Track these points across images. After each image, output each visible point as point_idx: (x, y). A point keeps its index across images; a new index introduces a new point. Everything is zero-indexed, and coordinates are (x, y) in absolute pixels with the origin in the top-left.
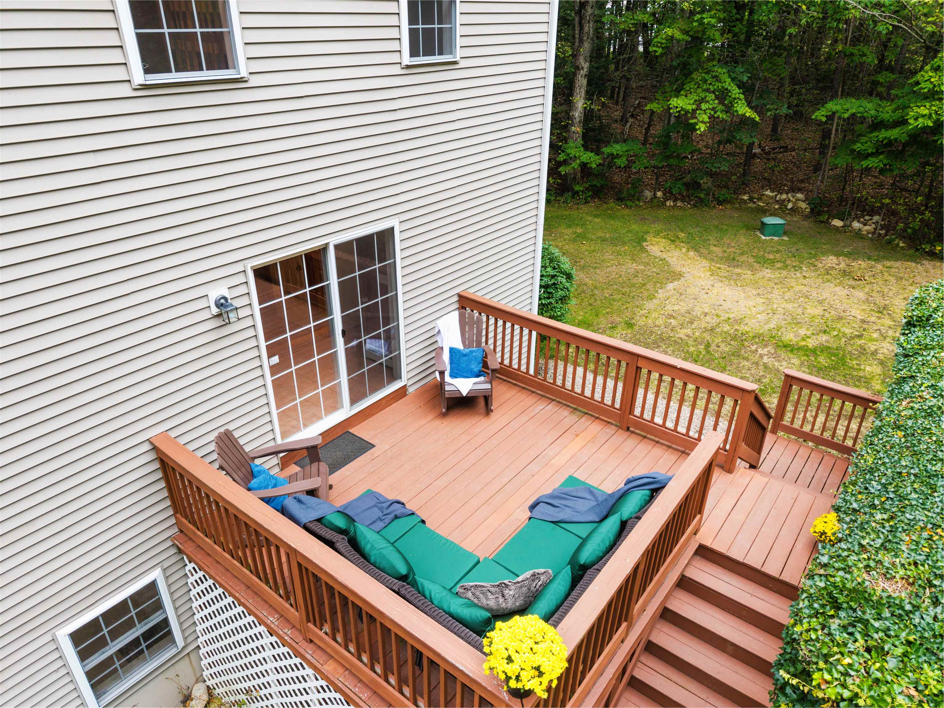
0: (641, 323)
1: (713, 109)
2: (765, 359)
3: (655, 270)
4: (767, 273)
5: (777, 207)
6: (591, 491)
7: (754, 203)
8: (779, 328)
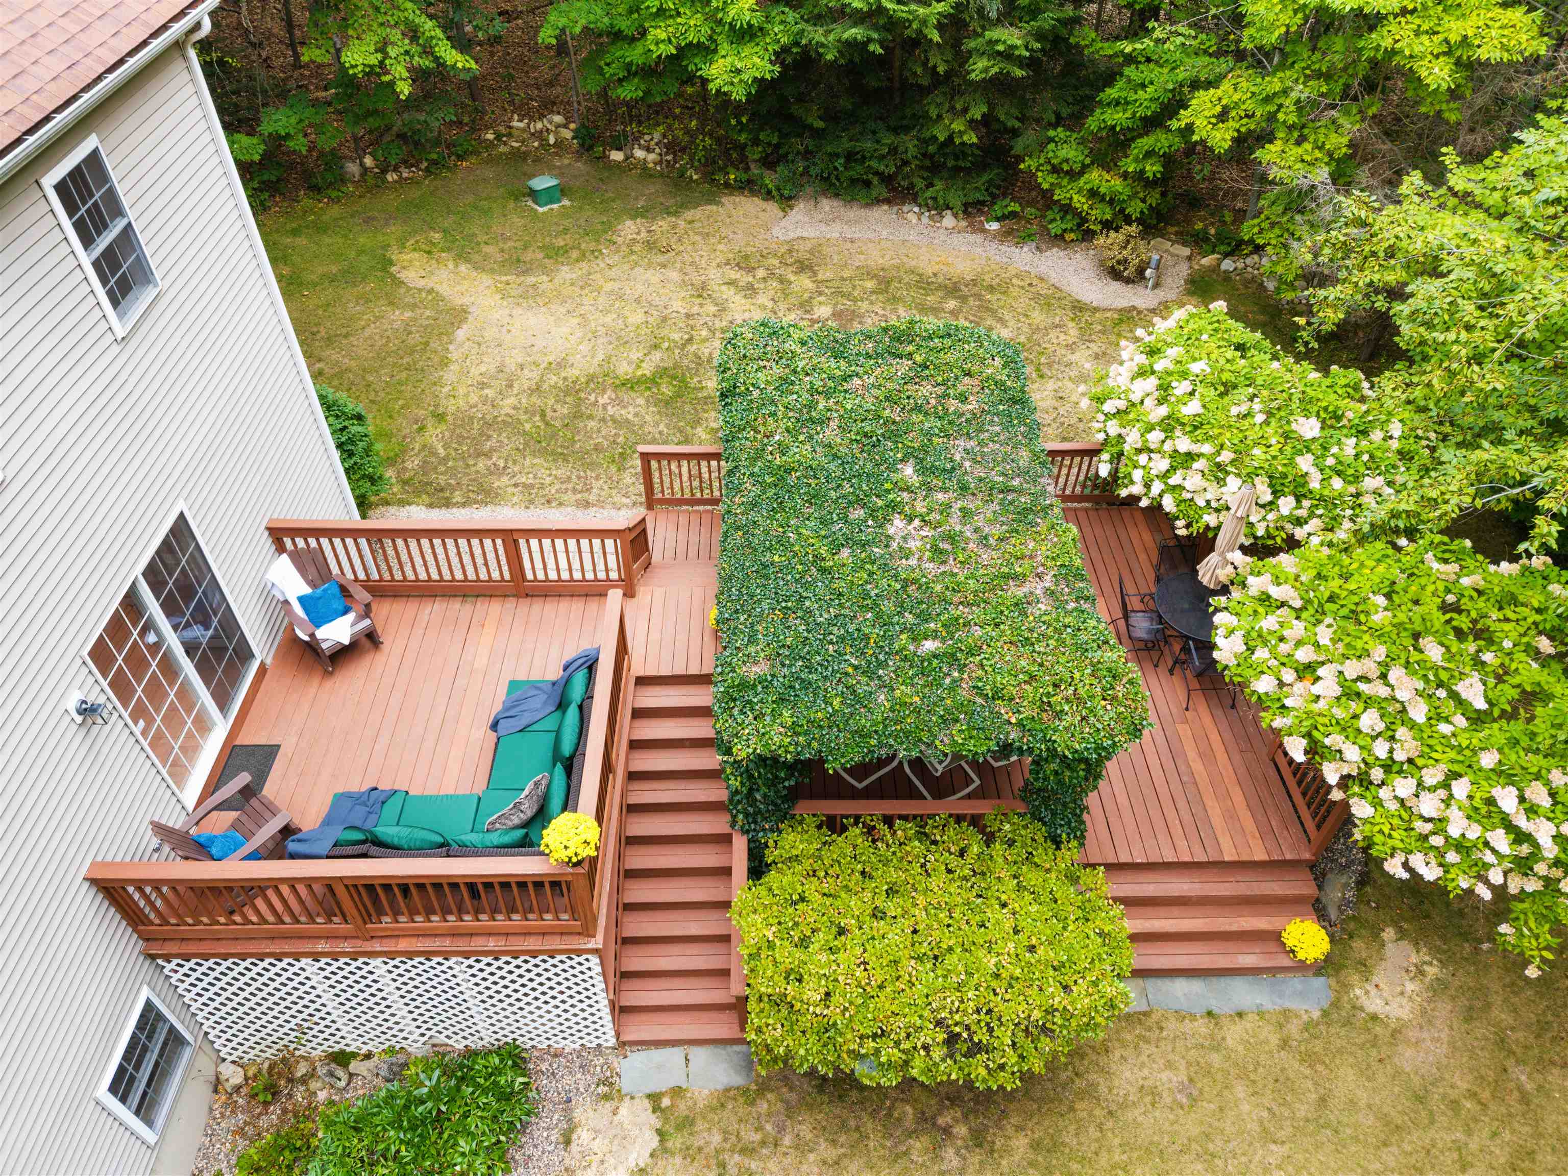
0: (452, 409)
1: (407, 52)
2: (611, 411)
3: (428, 313)
4: (566, 273)
5: (536, 144)
6: (535, 686)
7: (505, 143)
8: (608, 359)
